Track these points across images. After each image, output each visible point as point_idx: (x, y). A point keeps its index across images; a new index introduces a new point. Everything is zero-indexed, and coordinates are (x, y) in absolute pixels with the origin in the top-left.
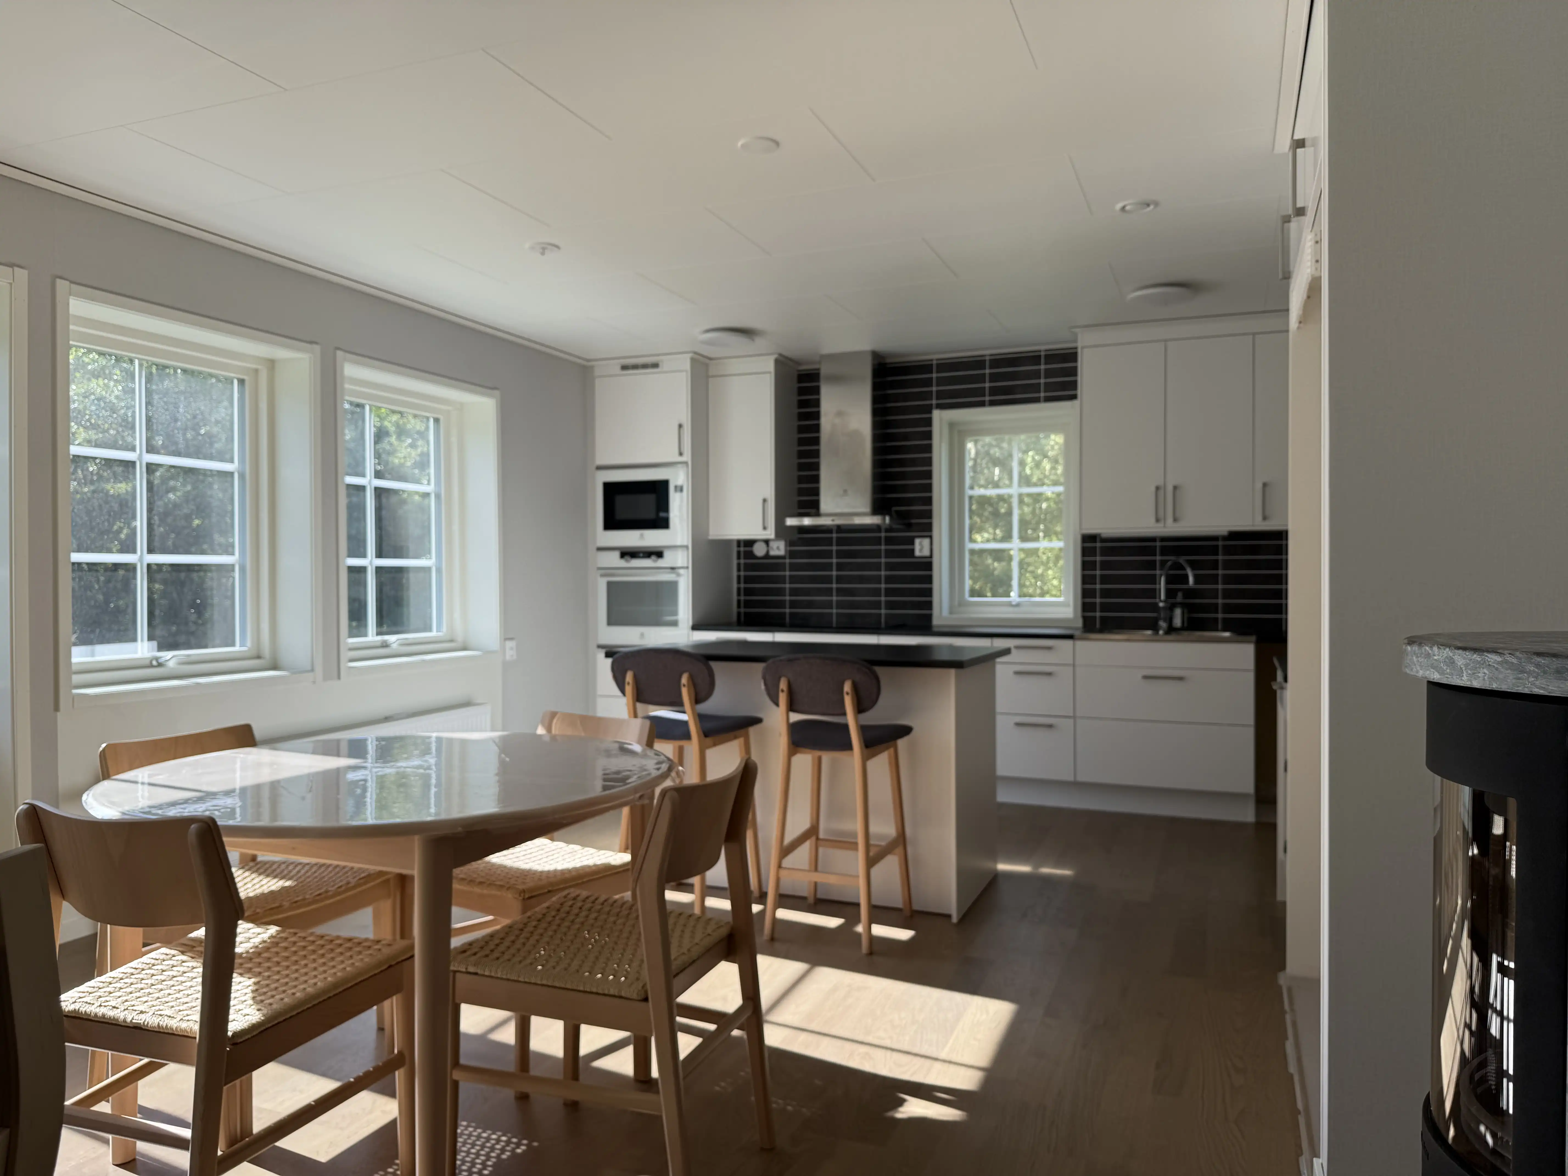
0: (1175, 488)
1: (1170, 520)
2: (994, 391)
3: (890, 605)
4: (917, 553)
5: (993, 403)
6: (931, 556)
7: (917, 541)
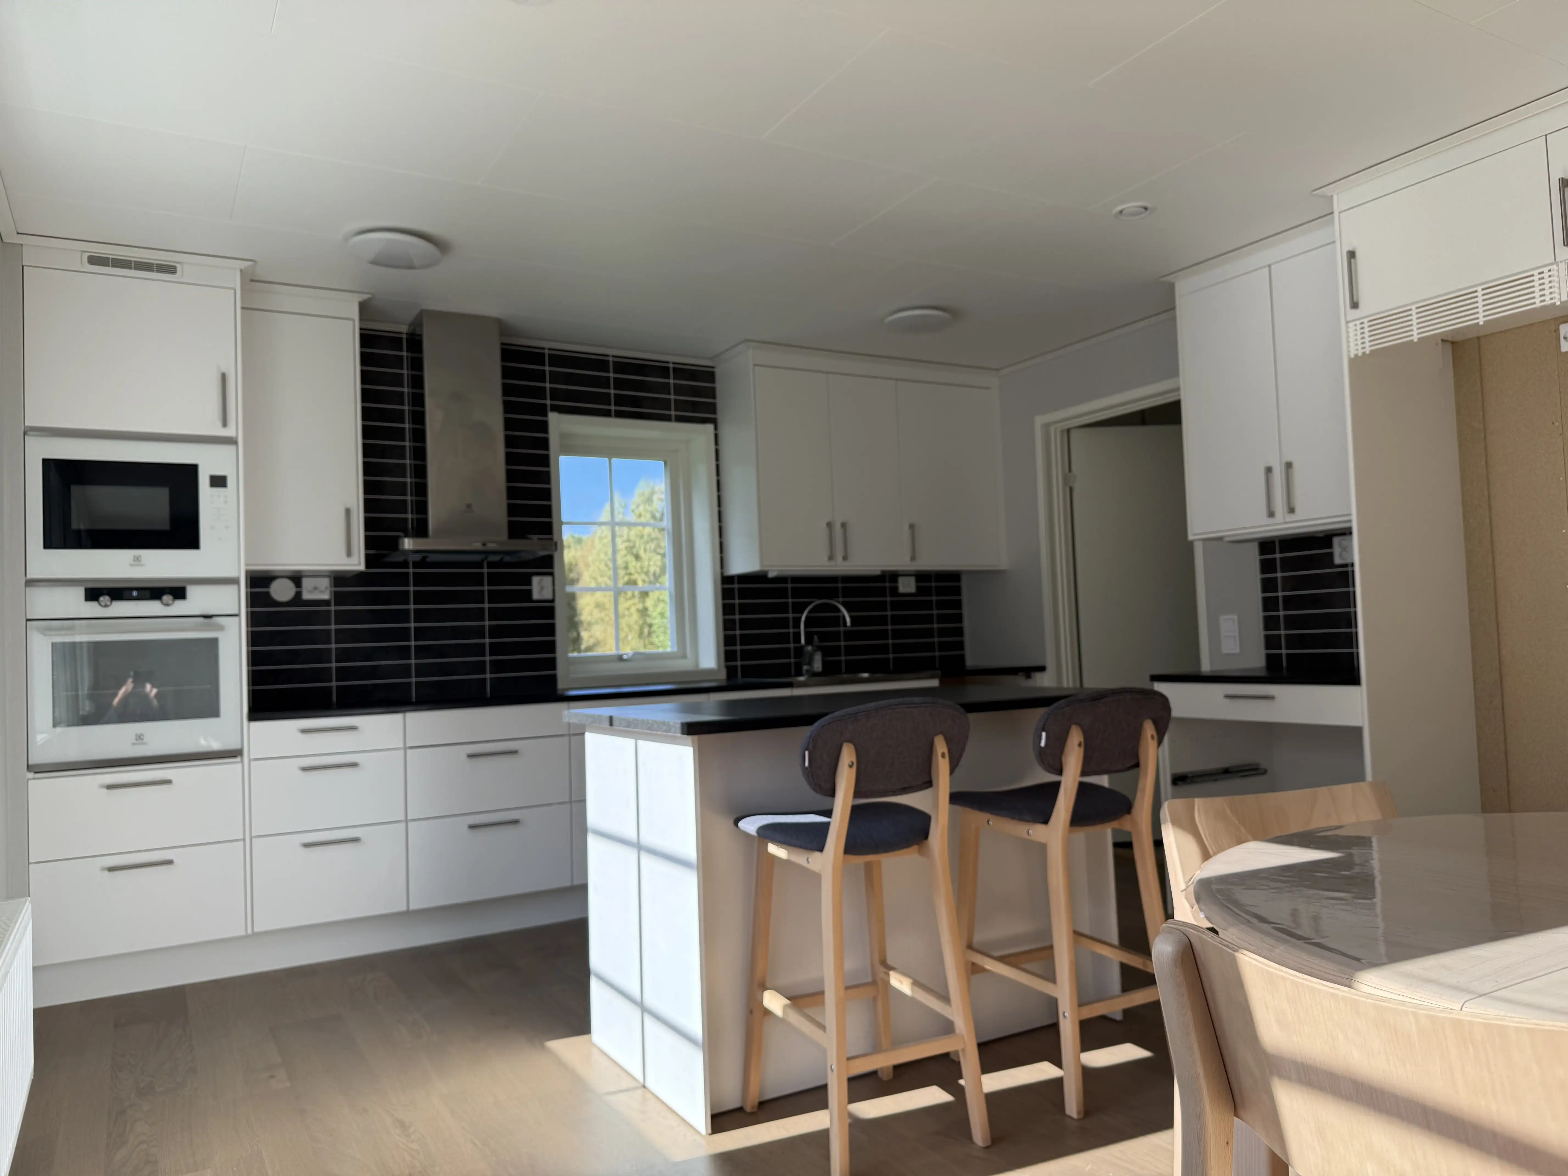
0: (844, 525)
1: (839, 558)
2: (620, 400)
3: (497, 666)
4: (536, 596)
5: (620, 415)
6: (553, 601)
7: (535, 580)
